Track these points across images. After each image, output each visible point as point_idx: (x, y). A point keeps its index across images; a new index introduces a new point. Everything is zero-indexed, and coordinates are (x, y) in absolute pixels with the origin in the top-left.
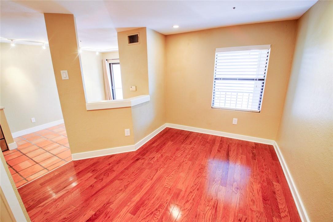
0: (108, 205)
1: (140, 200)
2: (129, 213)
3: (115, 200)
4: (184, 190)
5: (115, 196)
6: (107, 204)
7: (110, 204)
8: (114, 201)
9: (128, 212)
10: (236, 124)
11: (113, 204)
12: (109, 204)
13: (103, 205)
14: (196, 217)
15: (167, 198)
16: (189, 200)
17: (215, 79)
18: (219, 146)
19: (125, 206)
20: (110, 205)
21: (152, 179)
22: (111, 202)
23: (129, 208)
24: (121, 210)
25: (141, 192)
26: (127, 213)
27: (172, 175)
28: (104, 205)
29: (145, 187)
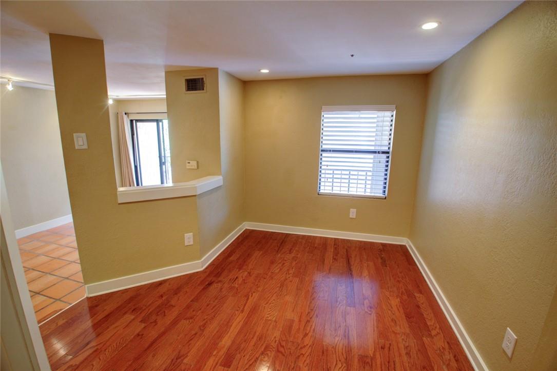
0: (179, 361)
1: (231, 344)
2: (220, 365)
3: (190, 351)
4: (296, 319)
5: (188, 344)
6: (177, 359)
7: (182, 358)
8: (188, 352)
9: (217, 364)
10: (354, 217)
11: (189, 358)
12: (180, 358)
13: (170, 361)
14: (323, 353)
15: (275, 335)
16: (307, 332)
17: (322, 151)
18: (334, 251)
19: (209, 357)
20: (182, 360)
21: (242, 311)
22: (183, 355)
23: (217, 359)
24: (205, 365)
25: (230, 332)
26: (217, 367)
27: (274, 301)
28: (172, 360)
29: (234, 325)
